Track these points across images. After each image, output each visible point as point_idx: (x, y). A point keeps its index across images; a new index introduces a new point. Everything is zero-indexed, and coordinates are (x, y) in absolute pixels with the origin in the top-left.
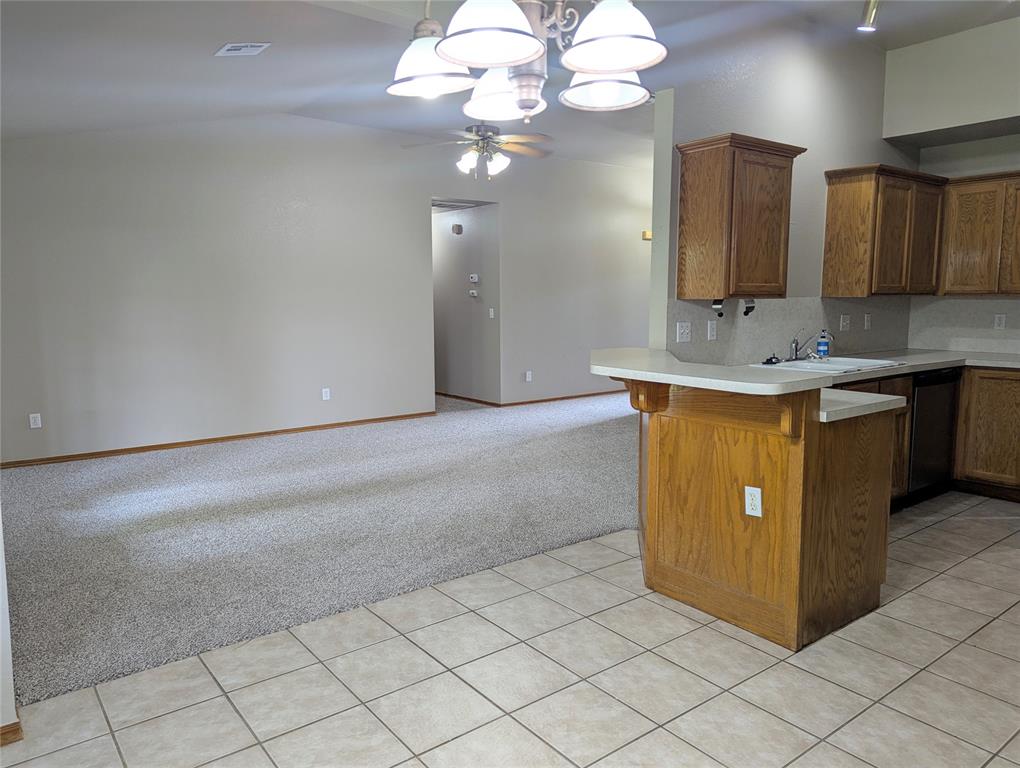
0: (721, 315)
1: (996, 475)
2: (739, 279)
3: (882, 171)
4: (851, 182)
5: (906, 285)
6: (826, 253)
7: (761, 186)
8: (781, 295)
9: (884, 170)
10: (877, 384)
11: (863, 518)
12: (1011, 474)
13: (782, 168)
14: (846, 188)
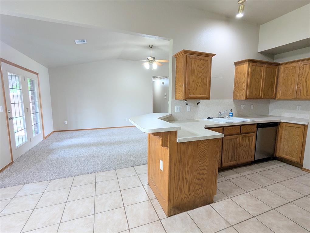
0: (187, 104)
1: (290, 157)
2: (189, 93)
3: (250, 61)
4: (241, 65)
5: (262, 97)
6: (234, 86)
7: (198, 66)
8: (208, 98)
9: (251, 61)
10: (240, 127)
11: (204, 174)
12: (295, 158)
13: (206, 60)
14: (240, 67)
